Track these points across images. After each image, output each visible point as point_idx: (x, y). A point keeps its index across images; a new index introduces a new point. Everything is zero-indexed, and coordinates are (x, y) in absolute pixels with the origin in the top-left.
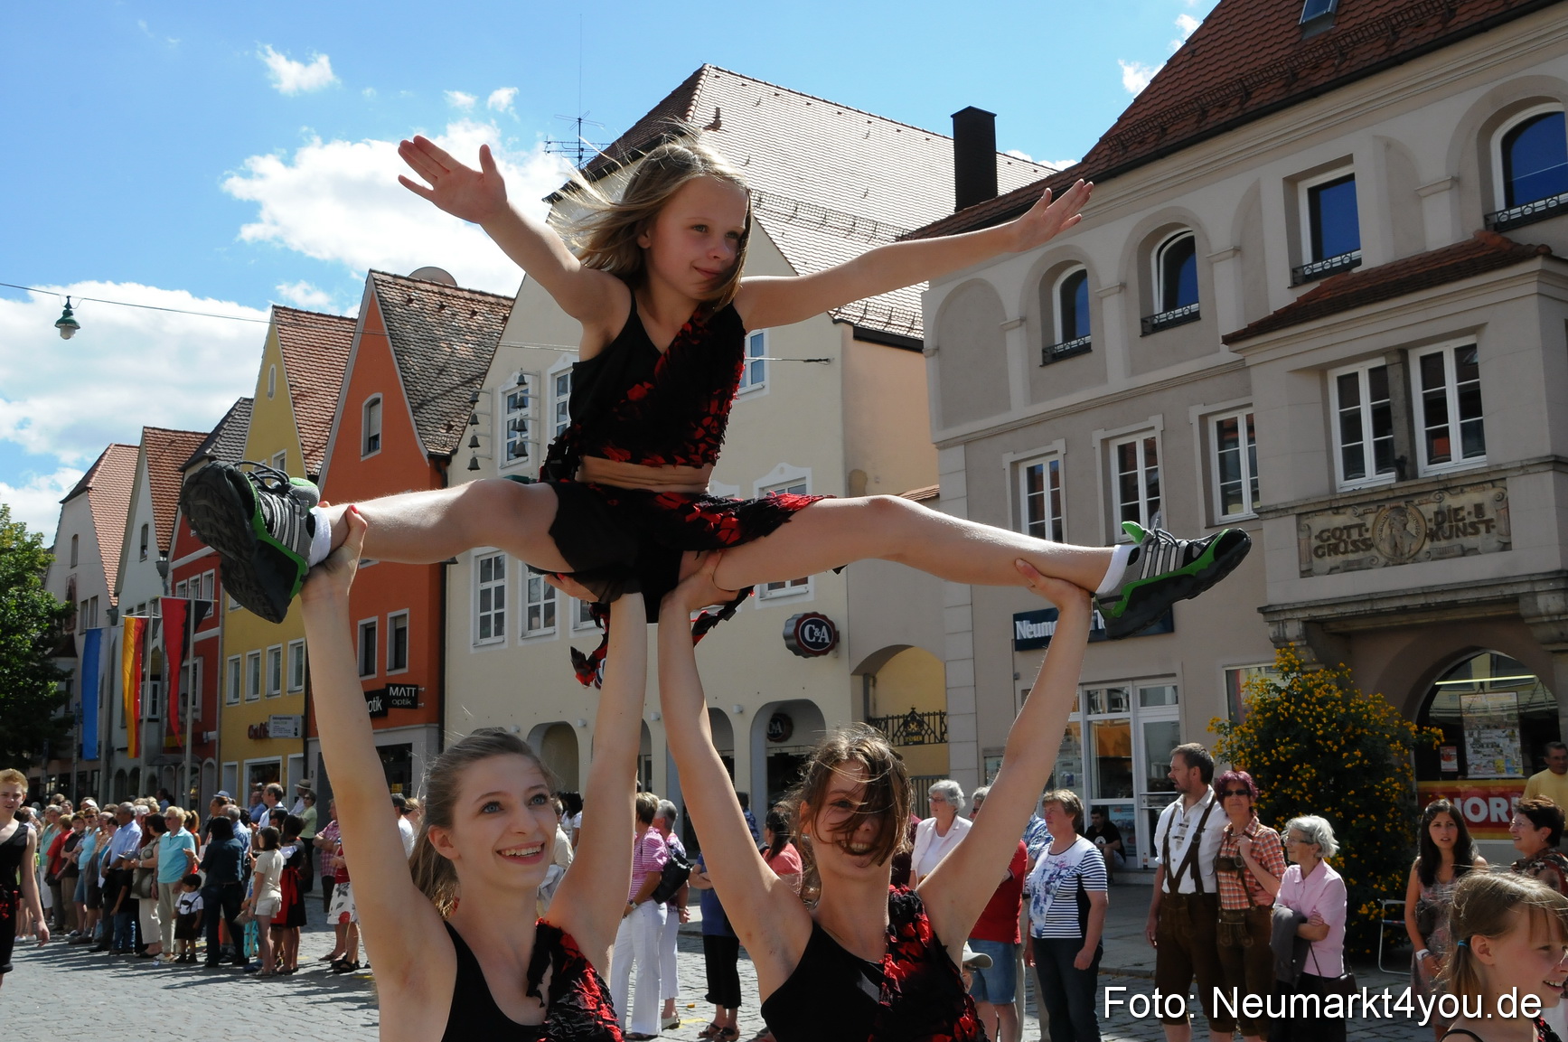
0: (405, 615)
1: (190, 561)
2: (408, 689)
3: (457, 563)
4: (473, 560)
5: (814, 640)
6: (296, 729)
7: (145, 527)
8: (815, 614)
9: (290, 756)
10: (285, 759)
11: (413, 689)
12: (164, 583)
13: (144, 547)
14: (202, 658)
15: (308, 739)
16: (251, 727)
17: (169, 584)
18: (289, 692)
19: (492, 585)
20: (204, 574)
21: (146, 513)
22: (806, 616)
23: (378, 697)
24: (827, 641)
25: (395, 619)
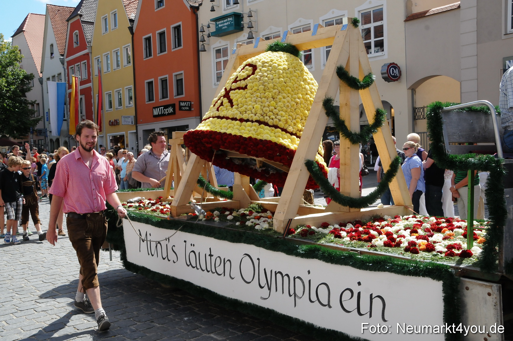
0: (182, 74)
1: (75, 57)
2: (187, 103)
3: (206, 51)
4: (212, 49)
5: (394, 74)
6: (132, 121)
7: (52, 45)
8: (393, 63)
9: (129, 132)
10: (127, 133)
11: (189, 103)
12: (63, 67)
13: (52, 54)
14: (84, 95)
15: (137, 125)
16: (110, 121)
17: (66, 67)
18: (126, 107)
19: (222, 59)
20: (82, 62)
21: (51, 39)
22: (391, 64)
23: (171, 107)
24: (398, 75)
25: (176, 75)
